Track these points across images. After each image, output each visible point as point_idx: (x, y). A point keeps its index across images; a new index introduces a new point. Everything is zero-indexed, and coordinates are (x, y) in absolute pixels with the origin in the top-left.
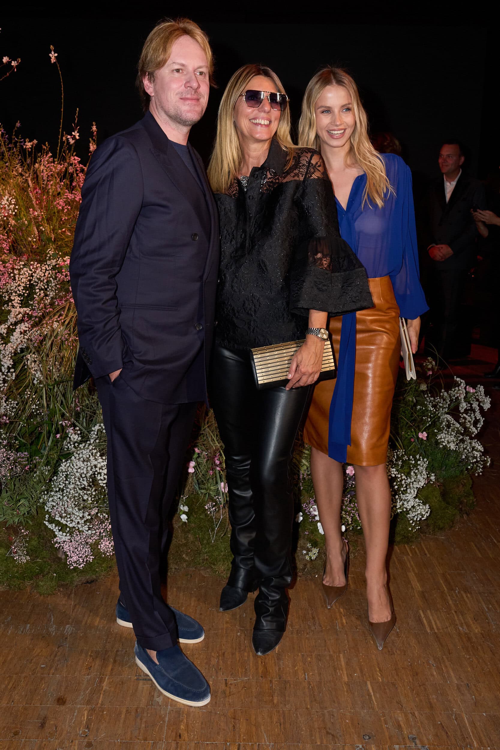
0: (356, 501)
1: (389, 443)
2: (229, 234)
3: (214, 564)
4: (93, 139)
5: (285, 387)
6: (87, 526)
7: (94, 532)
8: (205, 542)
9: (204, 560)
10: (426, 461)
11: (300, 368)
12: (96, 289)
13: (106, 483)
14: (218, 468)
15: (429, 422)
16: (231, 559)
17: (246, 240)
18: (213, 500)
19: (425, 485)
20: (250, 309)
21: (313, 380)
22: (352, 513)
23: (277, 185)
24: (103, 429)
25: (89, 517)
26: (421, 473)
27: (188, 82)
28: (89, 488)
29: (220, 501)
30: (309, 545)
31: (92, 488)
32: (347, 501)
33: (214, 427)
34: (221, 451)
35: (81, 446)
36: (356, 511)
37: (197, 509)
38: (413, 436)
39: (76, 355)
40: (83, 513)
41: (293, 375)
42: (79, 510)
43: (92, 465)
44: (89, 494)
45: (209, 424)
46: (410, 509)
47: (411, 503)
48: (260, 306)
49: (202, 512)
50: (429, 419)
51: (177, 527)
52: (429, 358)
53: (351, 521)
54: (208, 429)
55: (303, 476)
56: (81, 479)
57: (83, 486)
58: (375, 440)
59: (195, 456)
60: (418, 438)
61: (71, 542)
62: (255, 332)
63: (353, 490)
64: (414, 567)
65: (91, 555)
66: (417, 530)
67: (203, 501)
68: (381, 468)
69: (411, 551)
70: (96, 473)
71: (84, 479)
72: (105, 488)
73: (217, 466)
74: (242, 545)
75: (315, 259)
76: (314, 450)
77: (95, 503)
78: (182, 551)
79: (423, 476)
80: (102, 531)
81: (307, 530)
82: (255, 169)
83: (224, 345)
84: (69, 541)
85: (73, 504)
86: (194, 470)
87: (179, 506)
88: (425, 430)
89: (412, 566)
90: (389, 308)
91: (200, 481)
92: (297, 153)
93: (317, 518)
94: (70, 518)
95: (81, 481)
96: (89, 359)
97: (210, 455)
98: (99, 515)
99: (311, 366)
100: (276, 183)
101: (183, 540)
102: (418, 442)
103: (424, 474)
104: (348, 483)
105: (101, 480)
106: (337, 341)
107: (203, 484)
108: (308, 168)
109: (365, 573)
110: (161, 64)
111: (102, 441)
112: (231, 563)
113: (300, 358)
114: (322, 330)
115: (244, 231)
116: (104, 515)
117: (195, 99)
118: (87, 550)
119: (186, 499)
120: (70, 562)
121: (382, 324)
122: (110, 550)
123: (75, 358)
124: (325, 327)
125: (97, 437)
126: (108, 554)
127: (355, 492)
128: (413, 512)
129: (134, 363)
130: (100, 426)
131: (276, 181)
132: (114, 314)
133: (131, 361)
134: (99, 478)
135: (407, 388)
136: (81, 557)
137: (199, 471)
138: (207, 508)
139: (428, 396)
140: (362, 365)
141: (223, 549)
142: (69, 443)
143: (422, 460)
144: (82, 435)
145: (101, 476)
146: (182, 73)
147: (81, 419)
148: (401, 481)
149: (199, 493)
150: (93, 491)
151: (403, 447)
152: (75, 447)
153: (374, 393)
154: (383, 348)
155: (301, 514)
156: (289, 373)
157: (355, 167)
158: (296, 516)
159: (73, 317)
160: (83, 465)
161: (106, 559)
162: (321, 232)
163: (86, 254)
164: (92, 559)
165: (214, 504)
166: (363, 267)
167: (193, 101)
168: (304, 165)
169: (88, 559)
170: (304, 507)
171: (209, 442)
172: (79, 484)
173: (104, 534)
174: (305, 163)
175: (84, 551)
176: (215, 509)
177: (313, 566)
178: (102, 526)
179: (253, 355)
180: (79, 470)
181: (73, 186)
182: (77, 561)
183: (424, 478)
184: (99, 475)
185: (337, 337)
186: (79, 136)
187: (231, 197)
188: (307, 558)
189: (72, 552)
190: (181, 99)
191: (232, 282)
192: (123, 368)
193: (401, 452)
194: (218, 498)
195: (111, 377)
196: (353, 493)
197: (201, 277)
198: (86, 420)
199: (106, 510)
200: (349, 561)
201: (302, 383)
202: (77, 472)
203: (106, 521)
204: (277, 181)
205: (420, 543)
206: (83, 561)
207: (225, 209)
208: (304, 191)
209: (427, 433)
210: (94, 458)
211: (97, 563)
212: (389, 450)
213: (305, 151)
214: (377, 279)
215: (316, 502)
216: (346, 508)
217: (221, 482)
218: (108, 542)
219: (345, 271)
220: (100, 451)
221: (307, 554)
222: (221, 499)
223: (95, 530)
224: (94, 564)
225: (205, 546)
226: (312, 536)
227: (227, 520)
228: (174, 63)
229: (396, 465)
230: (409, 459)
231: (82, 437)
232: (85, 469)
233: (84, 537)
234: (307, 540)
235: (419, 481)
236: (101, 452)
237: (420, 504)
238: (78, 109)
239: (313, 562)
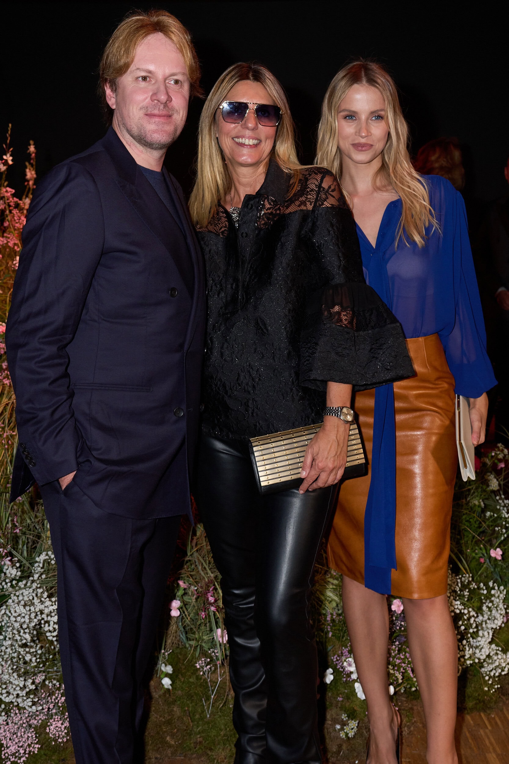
0: (407, 650)
1: (449, 566)
2: (215, 284)
3: (211, 749)
4: (30, 164)
5: (298, 490)
6: (30, 700)
7: (41, 708)
8: (197, 716)
9: (196, 743)
10: (503, 590)
11: (317, 462)
12: (41, 365)
13: (57, 636)
14: (213, 608)
15: (504, 534)
16: (234, 740)
17: (238, 292)
18: (205, 654)
19: (503, 625)
20: (247, 384)
21: (335, 479)
22: (402, 667)
23: (277, 217)
24: (51, 560)
25: (33, 687)
26: (496, 607)
27: (155, 94)
28: (32, 644)
29: (217, 656)
30: (344, 717)
31: (37, 645)
32: (395, 651)
33: (205, 550)
34: (216, 583)
35: (20, 584)
36: (408, 664)
37: (185, 669)
38: (483, 555)
39: (12, 456)
40: (25, 680)
41: (308, 472)
42: (19, 676)
43: (37, 610)
44: (33, 652)
45: (199, 547)
46: (484, 660)
47: (486, 651)
48: (259, 379)
49: (192, 673)
50: (504, 531)
51: (157, 696)
52: (500, 445)
53: (402, 679)
54: (196, 554)
55: (332, 617)
56: (22, 631)
57: (24, 641)
58: (428, 562)
59: (180, 593)
60: (490, 557)
61: (7, 724)
62: (254, 414)
63: (403, 635)
64: (495, 745)
65: (36, 743)
66: (495, 691)
67: (193, 657)
68: (439, 601)
69: (490, 722)
70: (43, 622)
71: (26, 631)
72: (55, 643)
73: (211, 604)
74: (250, 718)
75: (331, 313)
76: (347, 580)
77: (41, 666)
78: (165, 732)
79: (499, 611)
80: (51, 706)
81: (341, 694)
82: (249, 198)
83: (215, 434)
84: (5, 723)
85: (10, 668)
86: (179, 613)
87: (158, 666)
88: (499, 546)
89: (491, 743)
90: (439, 378)
91: (187, 628)
92: (303, 175)
93: (354, 676)
94: (6, 688)
95: (21, 634)
96: (31, 459)
97: (201, 590)
98: (47, 682)
99: (332, 459)
100: (276, 215)
101: (166, 716)
102: (490, 563)
103: (501, 609)
104: (394, 624)
105: (50, 631)
106: (367, 425)
107: (192, 634)
108: (318, 193)
109: (425, 756)
110: (123, 70)
111: (49, 576)
112: (235, 746)
113: (316, 449)
114: (345, 410)
115: (236, 280)
116: (55, 682)
117: (164, 116)
118: (30, 735)
119: (168, 655)
120: (6, 755)
121: (431, 400)
122: (63, 734)
123: (11, 462)
124: (348, 405)
125: (43, 570)
126: (60, 740)
127: (405, 638)
128: (488, 664)
129: (93, 463)
130: (47, 555)
131: (276, 212)
132: (65, 397)
133: (88, 461)
134: (46, 628)
135: (470, 487)
136: (22, 746)
137: (186, 613)
138: (198, 667)
139: (501, 499)
140: (405, 458)
141: (223, 727)
142: (5, 580)
143: (496, 588)
144: (22, 568)
145: (49, 626)
146: (150, 81)
147: (20, 546)
148: (469, 619)
149: (187, 646)
150: (38, 648)
151: (470, 571)
152: (12, 586)
153: (426, 496)
154: (436, 434)
155: (330, 670)
156: (303, 470)
157: (387, 191)
158: (323, 676)
159: (7, 404)
160: (24, 611)
161: (58, 749)
162: (339, 278)
163: (28, 317)
164: (38, 748)
165: (209, 660)
166: (398, 321)
167: (162, 118)
168: (312, 190)
169: (31, 748)
170: (335, 660)
171: (198, 572)
172: (19, 638)
173: (54, 711)
174: (313, 187)
175: (26, 737)
176: (210, 668)
177: (352, 747)
178: (51, 699)
179: (252, 447)
180: (19, 619)
181: (5, 227)
182: (16, 752)
183: (501, 615)
184: (47, 625)
185: (367, 419)
186: (12, 160)
187: (219, 235)
188: (342, 735)
189: (8, 740)
190: (146, 115)
191: (222, 348)
192: (78, 470)
193: (467, 578)
194: (213, 652)
195: (61, 483)
196: (403, 639)
197: (181, 346)
198: (27, 548)
199: (57, 675)
200: (402, 740)
201: (320, 483)
202: (16, 621)
203: (57, 692)
204: (278, 212)
205: (502, 710)
206: (25, 753)
207: (210, 251)
208: (314, 224)
209: (501, 550)
210: (39, 601)
211: (45, 755)
212: (450, 576)
213: (313, 171)
214: (421, 339)
215: (351, 652)
216: (393, 660)
217: (217, 628)
218: (61, 722)
219: (373, 328)
220: (47, 591)
221: (342, 729)
222: (218, 653)
223: (42, 705)
224: (41, 756)
225: (198, 723)
226: (348, 704)
227: (228, 684)
228: (138, 69)
229: (461, 597)
230: (479, 588)
231: (22, 571)
232: (27, 617)
233: (27, 715)
234: (341, 708)
235: (495, 619)
236: (50, 592)
237: (498, 652)
238: (10, 125)
239: (352, 742)
